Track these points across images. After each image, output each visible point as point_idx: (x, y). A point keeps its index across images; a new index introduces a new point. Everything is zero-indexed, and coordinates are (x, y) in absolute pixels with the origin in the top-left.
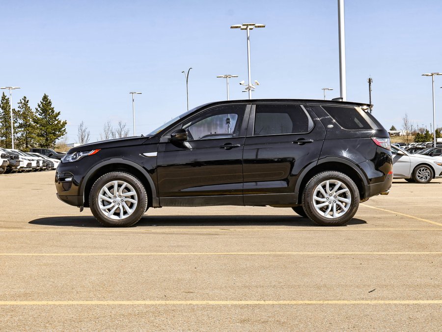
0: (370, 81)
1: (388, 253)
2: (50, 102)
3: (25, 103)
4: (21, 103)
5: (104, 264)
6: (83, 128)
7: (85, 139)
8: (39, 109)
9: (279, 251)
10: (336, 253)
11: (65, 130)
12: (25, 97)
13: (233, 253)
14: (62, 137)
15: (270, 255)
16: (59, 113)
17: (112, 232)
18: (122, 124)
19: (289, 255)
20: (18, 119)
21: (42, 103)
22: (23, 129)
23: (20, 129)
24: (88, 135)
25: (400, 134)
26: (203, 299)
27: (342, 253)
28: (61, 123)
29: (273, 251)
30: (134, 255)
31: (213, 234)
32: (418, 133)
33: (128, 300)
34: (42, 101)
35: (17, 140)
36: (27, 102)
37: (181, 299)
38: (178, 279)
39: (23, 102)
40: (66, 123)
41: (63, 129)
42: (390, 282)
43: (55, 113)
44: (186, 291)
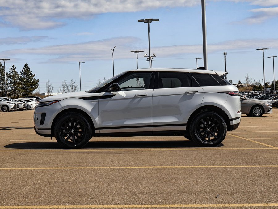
0: (225, 54)
1: (231, 166)
2: (29, 68)
3: (13, 69)
4: (11, 69)
5: (40, 176)
6: (50, 84)
7: (51, 90)
8: (22, 72)
9: (159, 166)
10: (197, 167)
11: (38, 85)
12: (14, 65)
13: (128, 167)
14: (36, 89)
15: (152, 169)
16: (34, 75)
17: (53, 152)
18: (73, 81)
19: (166, 169)
20: (10, 79)
21: (24, 69)
22: (12, 85)
23: (11, 85)
24: (52, 88)
25: (244, 86)
26: (100, 204)
27: (201, 167)
28: (36, 81)
29: (155, 166)
30: (62, 169)
31: (118, 153)
32: (255, 86)
33: (47, 204)
34: (24, 68)
35: (9, 91)
36: (15, 68)
37: (84, 204)
38: (87, 187)
39: (12, 68)
40: (39, 81)
41: (37, 84)
42: (231, 189)
43: (32, 75)
44: (89, 197)
